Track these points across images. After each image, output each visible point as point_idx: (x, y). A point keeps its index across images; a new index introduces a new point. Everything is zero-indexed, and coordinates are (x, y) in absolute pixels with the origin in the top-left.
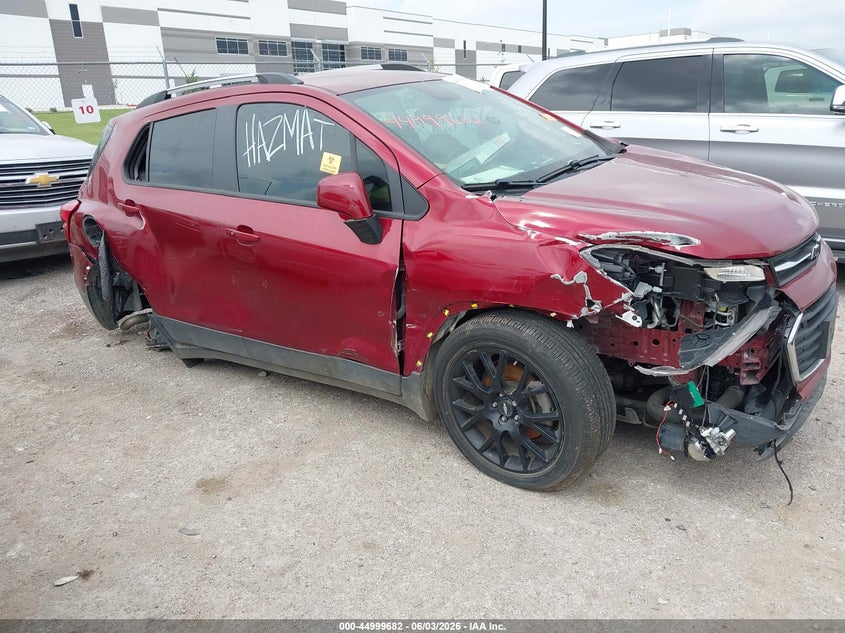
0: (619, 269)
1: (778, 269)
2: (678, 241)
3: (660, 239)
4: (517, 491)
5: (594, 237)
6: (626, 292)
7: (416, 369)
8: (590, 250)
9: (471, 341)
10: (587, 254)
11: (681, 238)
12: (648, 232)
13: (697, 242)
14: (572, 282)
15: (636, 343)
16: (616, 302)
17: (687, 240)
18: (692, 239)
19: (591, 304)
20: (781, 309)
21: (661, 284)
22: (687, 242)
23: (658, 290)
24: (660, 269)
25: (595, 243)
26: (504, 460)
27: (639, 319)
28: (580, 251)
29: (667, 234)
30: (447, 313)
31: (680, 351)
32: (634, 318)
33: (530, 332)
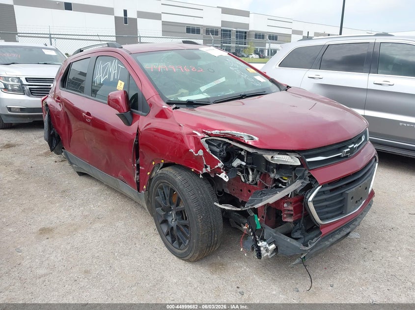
0: (218, 150)
1: (308, 160)
2: (247, 138)
3: (239, 136)
4: (176, 258)
5: (209, 132)
6: (220, 162)
7: (143, 190)
8: (205, 139)
9: (160, 179)
10: (203, 141)
11: (249, 136)
12: (234, 132)
13: (256, 139)
14: (197, 155)
15: (241, 190)
16: (216, 167)
17: (252, 137)
18: (254, 137)
19: (206, 167)
20: (309, 182)
21: (245, 161)
22: (252, 139)
23: (244, 164)
24: (243, 153)
25: (210, 135)
26: (173, 242)
27: (227, 177)
28: (201, 139)
29: (242, 133)
30: (153, 163)
31: (250, 198)
32: (226, 177)
33: (179, 178)
